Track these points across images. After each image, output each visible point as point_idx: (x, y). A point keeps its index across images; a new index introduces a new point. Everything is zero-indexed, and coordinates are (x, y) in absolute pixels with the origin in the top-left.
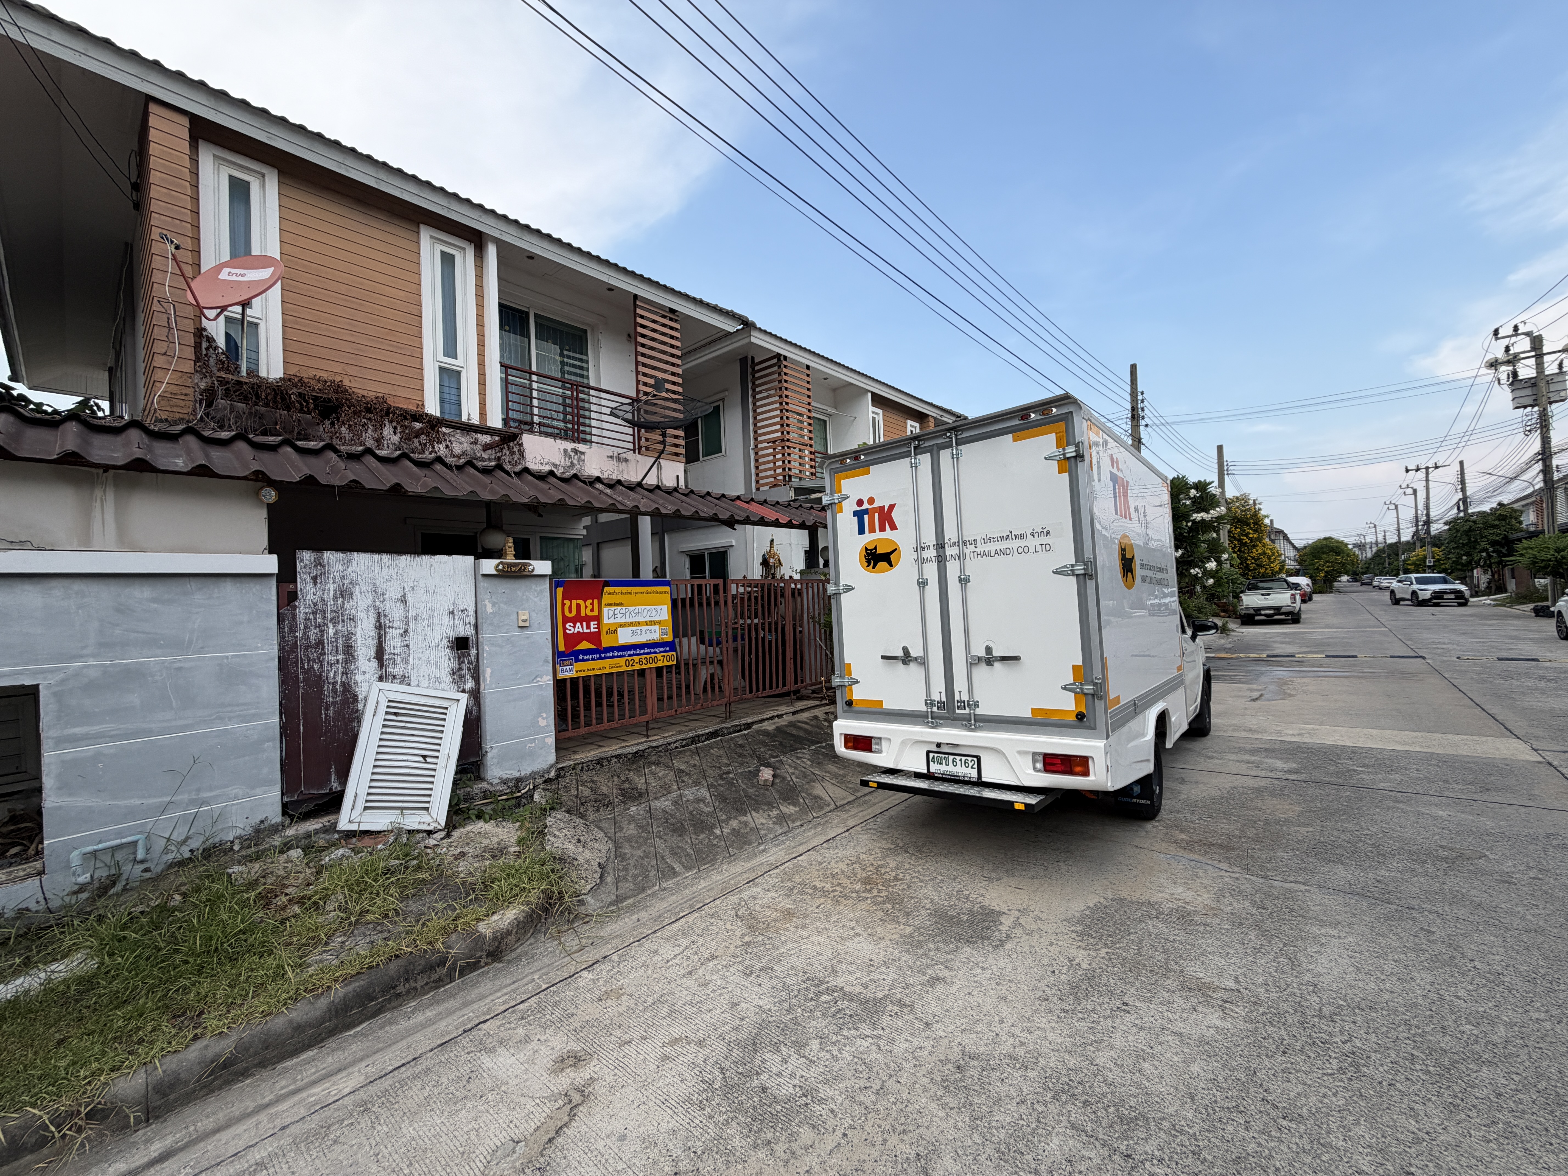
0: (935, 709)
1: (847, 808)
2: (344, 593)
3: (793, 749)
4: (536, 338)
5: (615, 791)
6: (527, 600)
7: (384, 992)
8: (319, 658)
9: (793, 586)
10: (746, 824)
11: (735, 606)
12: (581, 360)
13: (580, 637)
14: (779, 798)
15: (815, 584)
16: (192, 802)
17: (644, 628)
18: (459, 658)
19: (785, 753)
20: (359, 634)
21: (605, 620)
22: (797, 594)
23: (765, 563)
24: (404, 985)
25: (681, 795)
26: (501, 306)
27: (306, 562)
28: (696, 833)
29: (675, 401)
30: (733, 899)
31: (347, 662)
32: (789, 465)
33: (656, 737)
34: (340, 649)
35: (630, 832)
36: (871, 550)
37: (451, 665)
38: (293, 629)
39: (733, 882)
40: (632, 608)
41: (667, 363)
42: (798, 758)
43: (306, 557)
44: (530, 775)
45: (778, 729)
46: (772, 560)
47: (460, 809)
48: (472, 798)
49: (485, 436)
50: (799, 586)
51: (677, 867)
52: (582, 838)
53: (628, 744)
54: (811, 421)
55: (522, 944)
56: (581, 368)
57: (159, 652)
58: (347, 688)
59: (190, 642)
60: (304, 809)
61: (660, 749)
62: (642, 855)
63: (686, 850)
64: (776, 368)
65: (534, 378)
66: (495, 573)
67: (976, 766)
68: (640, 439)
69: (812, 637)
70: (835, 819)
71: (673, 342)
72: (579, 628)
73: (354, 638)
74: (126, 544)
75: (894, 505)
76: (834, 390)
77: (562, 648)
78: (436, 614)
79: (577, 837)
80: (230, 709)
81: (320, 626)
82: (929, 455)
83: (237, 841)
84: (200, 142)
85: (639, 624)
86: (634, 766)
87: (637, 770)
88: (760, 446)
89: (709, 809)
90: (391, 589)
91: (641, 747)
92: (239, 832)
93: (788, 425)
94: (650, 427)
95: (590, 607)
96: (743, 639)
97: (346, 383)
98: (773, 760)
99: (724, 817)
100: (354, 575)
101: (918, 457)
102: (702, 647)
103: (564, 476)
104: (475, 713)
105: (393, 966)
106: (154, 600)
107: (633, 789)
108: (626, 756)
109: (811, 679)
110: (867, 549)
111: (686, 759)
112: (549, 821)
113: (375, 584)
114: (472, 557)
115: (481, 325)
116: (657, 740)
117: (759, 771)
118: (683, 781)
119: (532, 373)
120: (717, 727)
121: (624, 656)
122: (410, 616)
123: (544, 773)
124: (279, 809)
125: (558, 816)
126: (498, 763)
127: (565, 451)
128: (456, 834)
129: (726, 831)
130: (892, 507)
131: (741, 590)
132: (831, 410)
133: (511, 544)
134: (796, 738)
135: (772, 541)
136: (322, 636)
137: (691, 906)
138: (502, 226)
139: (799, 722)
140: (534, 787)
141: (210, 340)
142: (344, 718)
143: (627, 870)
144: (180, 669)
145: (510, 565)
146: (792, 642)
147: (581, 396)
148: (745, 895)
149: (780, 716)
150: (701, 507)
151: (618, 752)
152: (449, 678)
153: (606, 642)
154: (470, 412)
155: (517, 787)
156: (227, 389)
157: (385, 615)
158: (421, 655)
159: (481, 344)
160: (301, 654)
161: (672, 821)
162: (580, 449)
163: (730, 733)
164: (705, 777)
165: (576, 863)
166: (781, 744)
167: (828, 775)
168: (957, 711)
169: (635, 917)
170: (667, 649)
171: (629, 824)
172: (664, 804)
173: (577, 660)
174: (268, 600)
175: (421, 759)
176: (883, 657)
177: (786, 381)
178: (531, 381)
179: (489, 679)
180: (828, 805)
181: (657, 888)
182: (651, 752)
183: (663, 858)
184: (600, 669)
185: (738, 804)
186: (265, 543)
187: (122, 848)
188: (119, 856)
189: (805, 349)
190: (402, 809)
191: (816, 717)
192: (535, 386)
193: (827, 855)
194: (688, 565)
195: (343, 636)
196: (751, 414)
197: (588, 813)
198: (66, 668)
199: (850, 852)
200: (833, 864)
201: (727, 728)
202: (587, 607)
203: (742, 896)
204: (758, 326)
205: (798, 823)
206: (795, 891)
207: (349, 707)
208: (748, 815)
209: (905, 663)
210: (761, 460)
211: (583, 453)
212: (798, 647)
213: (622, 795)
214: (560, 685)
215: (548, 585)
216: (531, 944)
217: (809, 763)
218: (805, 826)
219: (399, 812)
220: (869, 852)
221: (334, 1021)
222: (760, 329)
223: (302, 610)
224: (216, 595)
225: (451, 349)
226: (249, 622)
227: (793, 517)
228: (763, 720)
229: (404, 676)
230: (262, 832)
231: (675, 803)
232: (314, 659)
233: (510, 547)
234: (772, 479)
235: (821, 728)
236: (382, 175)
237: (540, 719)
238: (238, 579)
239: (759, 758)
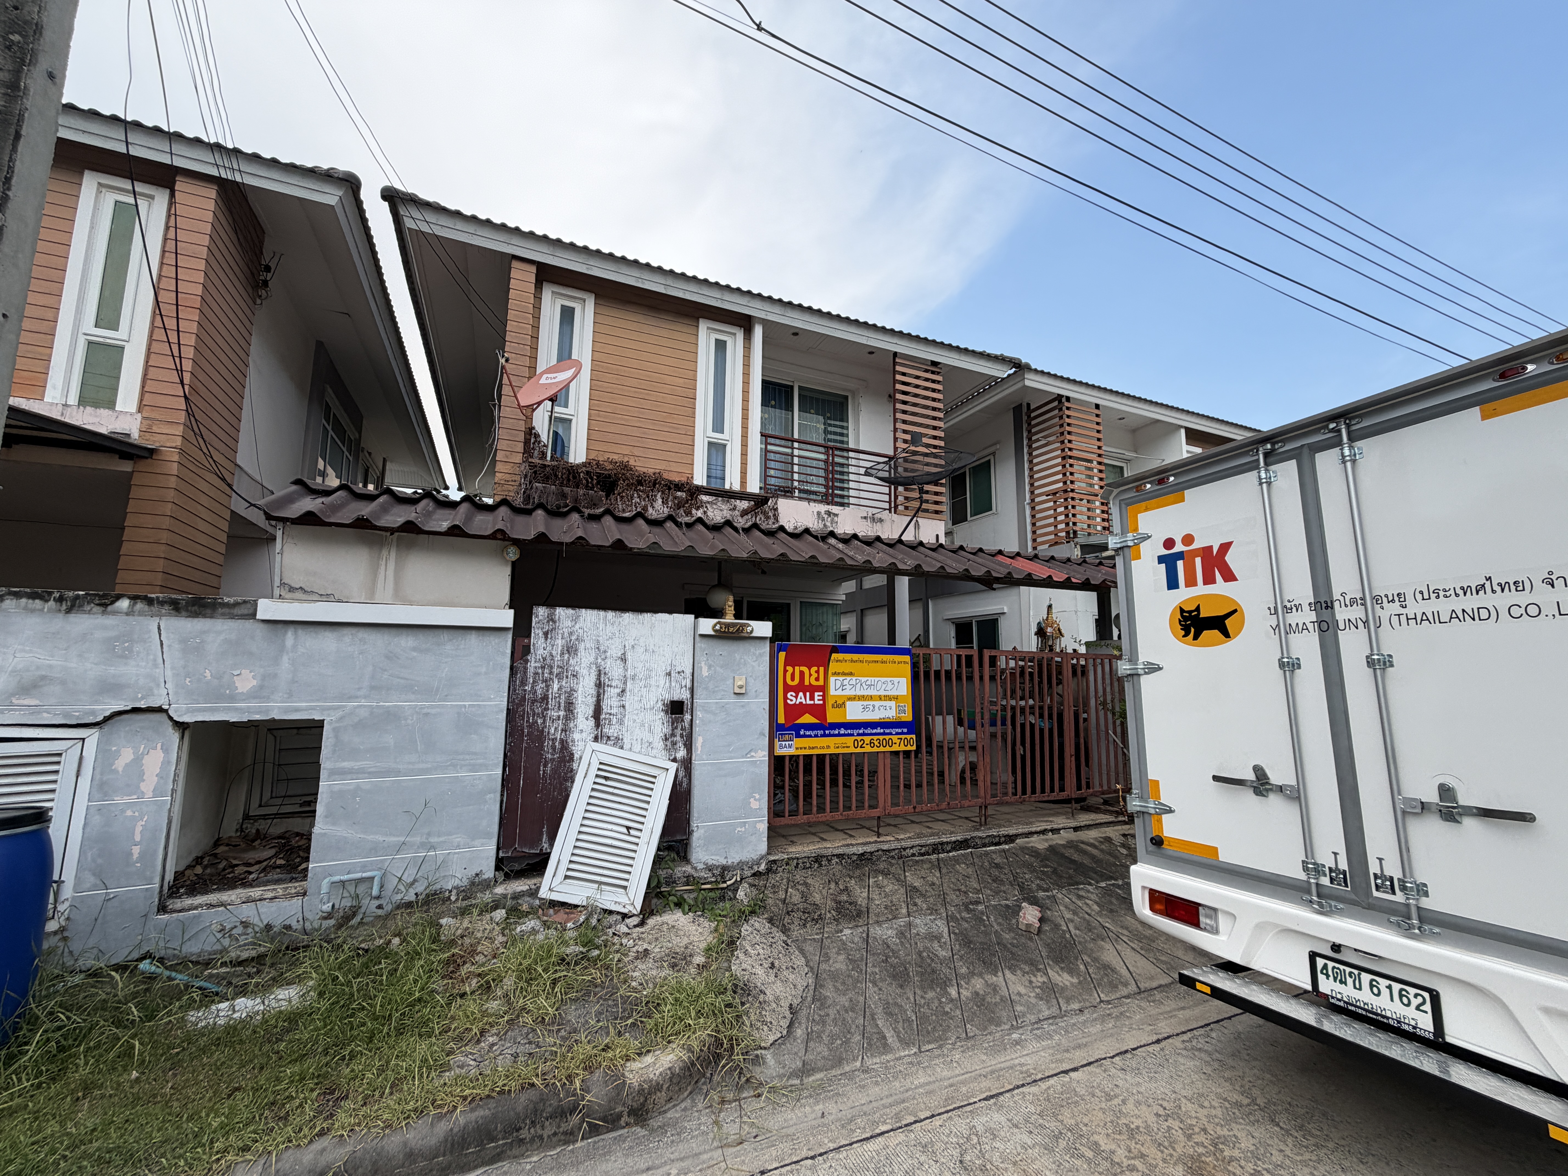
0: (1325, 881)
1: (1158, 996)
2: (571, 650)
3: (1073, 883)
4: (800, 410)
5: (829, 902)
6: (745, 664)
7: (506, 1133)
8: (543, 713)
9: (1075, 661)
10: (995, 989)
11: (1004, 682)
12: (842, 427)
13: (803, 709)
14: (1048, 957)
15: (1107, 661)
16: (423, 845)
17: (877, 704)
18: (673, 724)
19: (1060, 887)
20: (580, 692)
21: (832, 692)
22: (1079, 672)
23: (1041, 632)
24: (529, 1129)
25: (910, 924)
26: (764, 382)
27: (540, 617)
28: (922, 988)
29: (935, 456)
30: (960, 1124)
31: (567, 718)
32: (1073, 519)
33: (889, 838)
34: (562, 705)
35: (838, 966)
36: (1190, 612)
37: (665, 730)
38: (523, 683)
39: (964, 1089)
40: (864, 679)
41: (927, 417)
42: (1080, 897)
43: (541, 612)
44: (738, 864)
45: (1052, 849)
46: (1049, 630)
47: (661, 892)
48: (674, 882)
49: (743, 502)
50: (1083, 662)
51: (890, 1036)
52: (776, 964)
53: (854, 842)
54: (1102, 468)
55: (674, 1106)
56: (842, 435)
57: (413, 697)
58: (565, 746)
59: (438, 689)
60: (517, 867)
61: (893, 854)
62: (847, 1004)
63: (905, 1011)
64: (1056, 412)
65: (796, 445)
66: (712, 633)
67: (1428, 1007)
68: (896, 497)
69: (1102, 727)
70: (1138, 1010)
71: (935, 395)
72: (801, 699)
73: (575, 695)
74: (401, 598)
75: (1230, 544)
76: (1134, 431)
77: (781, 720)
78: (653, 674)
79: (770, 960)
80: (461, 757)
81: (546, 681)
82: (1294, 462)
83: (454, 892)
84: (544, 283)
85: (871, 698)
86: (858, 872)
87: (860, 878)
88: (1037, 500)
89: (944, 954)
90: (613, 647)
91: (868, 849)
92: (457, 882)
93: (1072, 474)
94: (907, 483)
95: (815, 675)
96: (1004, 723)
97: (632, 463)
98: (1041, 894)
99: (964, 970)
100: (581, 631)
101: (1272, 468)
102: (961, 730)
103: (796, 532)
104: (685, 785)
105: (524, 1099)
106: (414, 649)
107: (851, 904)
108: (849, 857)
109: (1101, 785)
110: (1182, 611)
111: (923, 873)
112: (746, 929)
113: (598, 641)
114: (693, 616)
115: (746, 400)
116: (890, 841)
117: (1020, 908)
118: (916, 905)
119: (793, 441)
120: (968, 835)
121: (852, 735)
122: (628, 676)
123: (752, 865)
124: (492, 863)
125: (757, 925)
126: (705, 845)
127: (819, 513)
128: (651, 922)
129: (965, 993)
130: (1225, 547)
131: (1012, 663)
132: (1130, 455)
133: (731, 603)
134: (1079, 867)
135: (1050, 607)
136: (548, 691)
137: (898, 1117)
138: (767, 307)
139: (1083, 842)
140: (742, 879)
141: (537, 436)
142: (559, 777)
143: (824, 1023)
144: (427, 714)
145: (728, 625)
146: (1073, 734)
147: (837, 460)
148: (980, 1122)
149: (1055, 831)
150: (949, 562)
151: (840, 851)
152: (661, 744)
153: (832, 717)
154: (732, 482)
155: (722, 876)
156: (535, 472)
157: (605, 673)
158: (635, 717)
159: (745, 418)
160: (528, 709)
161: (895, 961)
162: (833, 511)
163: (984, 845)
164: (945, 903)
165: (762, 997)
166: (1055, 871)
167: (1125, 932)
168: (1376, 894)
169: (819, 1108)
170: (905, 730)
171: (838, 954)
172: (885, 932)
173: (798, 736)
174: (504, 654)
175: (625, 830)
176: (1216, 778)
177: (1069, 425)
178: (793, 448)
179: (700, 749)
180: (1126, 985)
181: (858, 1064)
182: (881, 856)
183: (873, 1016)
184: (823, 748)
185: (987, 953)
186: (506, 597)
187: (364, 882)
188: (361, 889)
189: (1093, 386)
190: (601, 883)
191: (1108, 840)
192: (796, 452)
193: (1120, 1083)
194: (953, 633)
195: (566, 692)
196: (1026, 466)
197: (792, 927)
198: (345, 706)
199: (1161, 1087)
200: (1130, 1105)
201: (980, 838)
202: (811, 675)
203: (975, 1122)
204: (1033, 367)
205: (1076, 1006)
206: (1063, 1144)
207: (565, 766)
208: (1000, 974)
209: (1258, 792)
210: (1038, 516)
211: (836, 515)
212: (1082, 741)
213: (838, 910)
214: (777, 764)
215: (768, 649)
216: (685, 1109)
217: (1096, 907)
218: (1087, 1015)
219: (596, 886)
220: (1198, 1099)
221: (448, 1157)
222: (1036, 370)
223: (533, 664)
224: (462, 646)
225: (719, 426)
226: (486, 673)
227: (1072, 574)
228: (1032, 834)
229: (617, 738)
230: (477, 884)
231: (901, 934)
232: (538, 714)
233: (730, 606)
234: (1053, 537)
235: (1116, 857)
236: (670, 281)
237: (752, 800)
238: (481, 632)
239: (1022, 888)
